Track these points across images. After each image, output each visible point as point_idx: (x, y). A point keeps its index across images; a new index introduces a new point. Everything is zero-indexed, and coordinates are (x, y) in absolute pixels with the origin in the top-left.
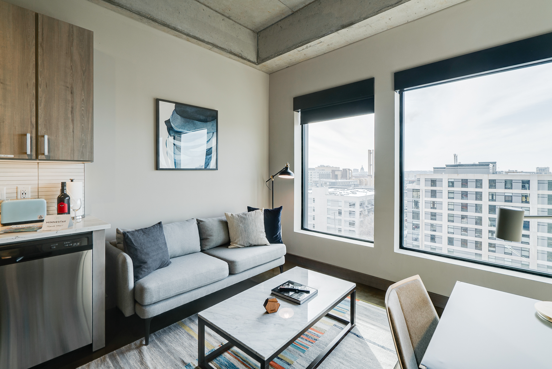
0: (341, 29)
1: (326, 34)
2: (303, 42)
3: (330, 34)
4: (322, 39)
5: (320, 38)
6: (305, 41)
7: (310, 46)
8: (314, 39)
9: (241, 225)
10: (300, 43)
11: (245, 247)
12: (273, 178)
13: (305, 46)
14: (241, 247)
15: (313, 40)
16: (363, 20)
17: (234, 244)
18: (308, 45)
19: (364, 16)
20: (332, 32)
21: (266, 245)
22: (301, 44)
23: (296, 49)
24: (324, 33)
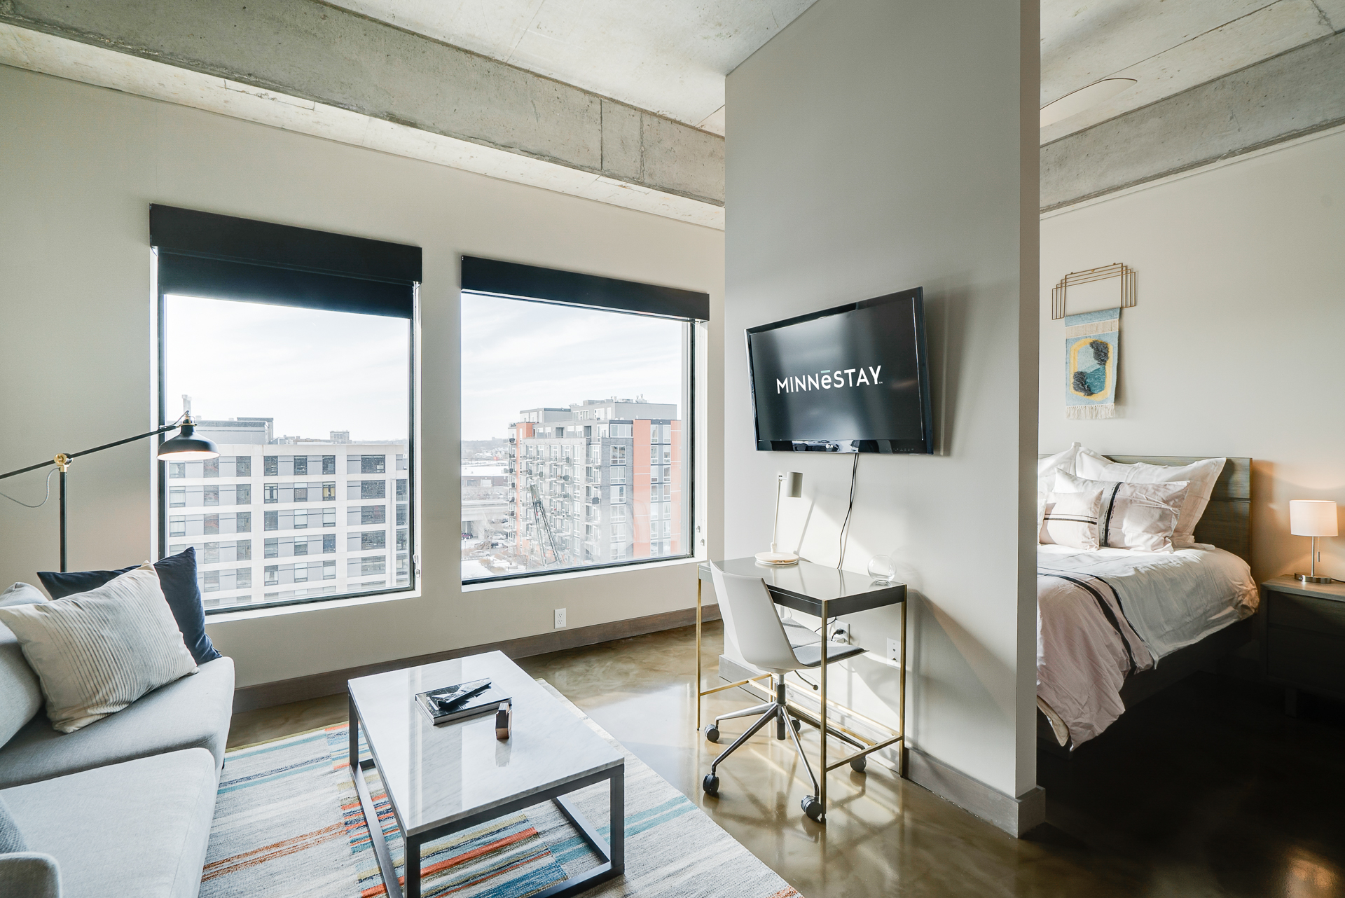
0: (386, 120)
1: (342, 104)
2: (262, 79)
3: (353, 111)
4: (320, 107)
5: (323, 103)
6: (272, 81)
7: (273, 99)
8: (304, 96)
9: (106, 632)
10: (250, 75)
11: (131, 705)
12: (68, 463)
13: (263, 91)
14: (117, 709)
15: (300, 94)
16: (438, 132)
17: (90, 711)
18: (272, 94)
19: (443, 127)
20: (360, 110)
21: (190, 674)
22: (252, 79)
23: (227, 81)
24: (339, 101)
